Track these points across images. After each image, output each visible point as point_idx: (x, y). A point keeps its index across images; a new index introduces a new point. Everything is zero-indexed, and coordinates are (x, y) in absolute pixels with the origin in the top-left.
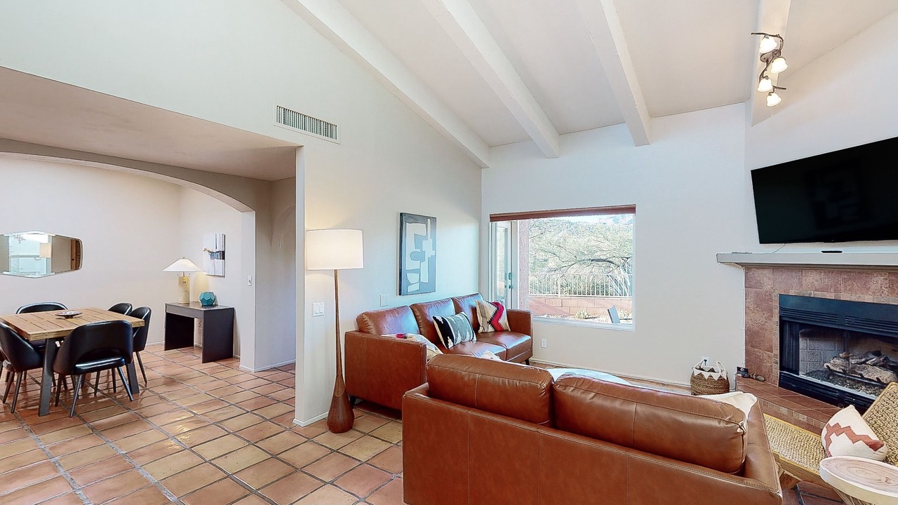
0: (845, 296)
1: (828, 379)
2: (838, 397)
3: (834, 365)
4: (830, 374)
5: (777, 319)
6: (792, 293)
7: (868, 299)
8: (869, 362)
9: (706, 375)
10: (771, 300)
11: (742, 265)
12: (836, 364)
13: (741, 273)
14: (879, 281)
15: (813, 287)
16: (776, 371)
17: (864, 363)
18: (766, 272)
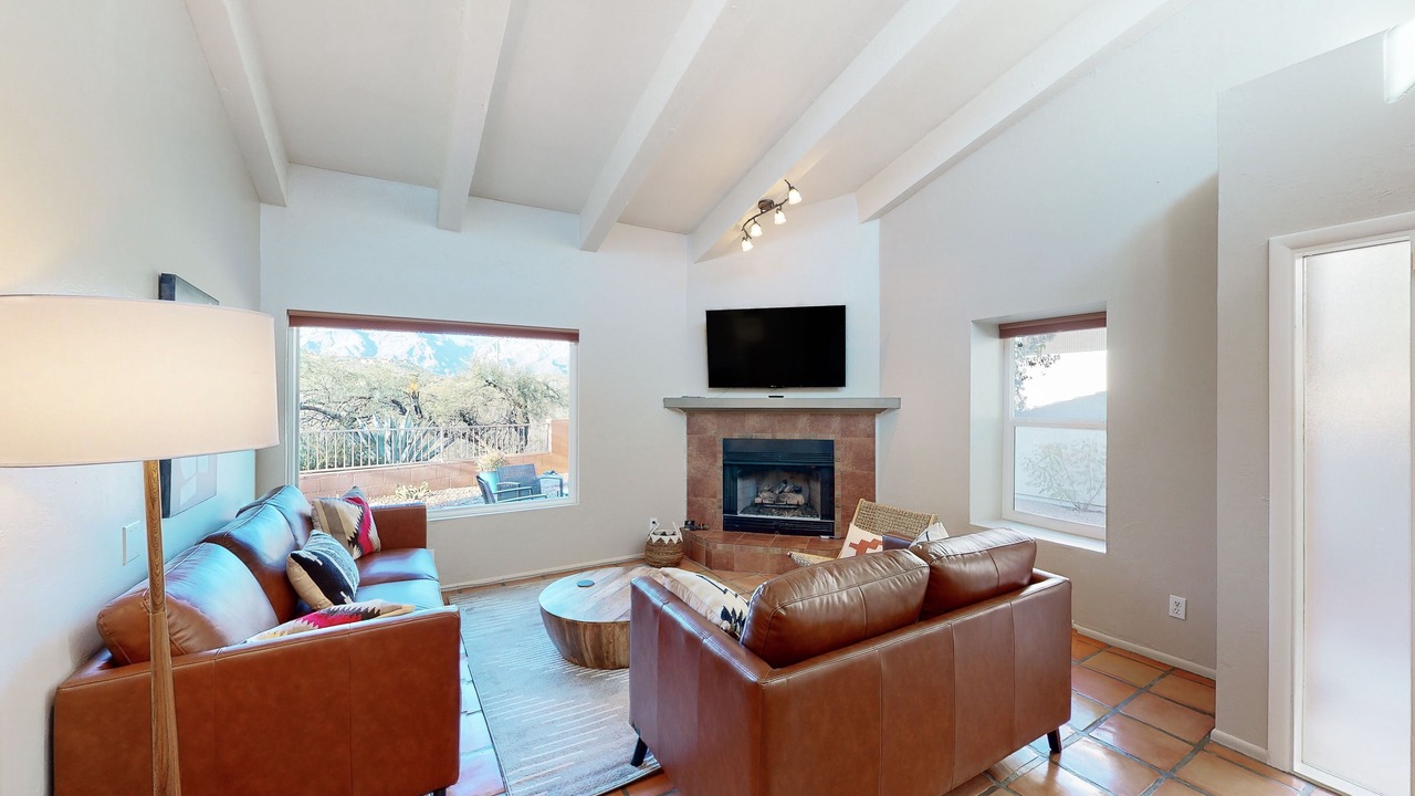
0: (780, 436)
1: (759, 513)
2: (775, 526)
3: (765, 498)
4: (760, 507)
5: (720, 464)
6: (736, 436)
7: (796, 436)
8: (786, 490)
9: (666, 539)
10: (715, 445)
11: (684, 410)
12: (765, 497)
13: (682, 420)
14: (803, 421)
15: (753, 429)
16: (720, 516)
17: (783, 491)
18: (709, 417)
